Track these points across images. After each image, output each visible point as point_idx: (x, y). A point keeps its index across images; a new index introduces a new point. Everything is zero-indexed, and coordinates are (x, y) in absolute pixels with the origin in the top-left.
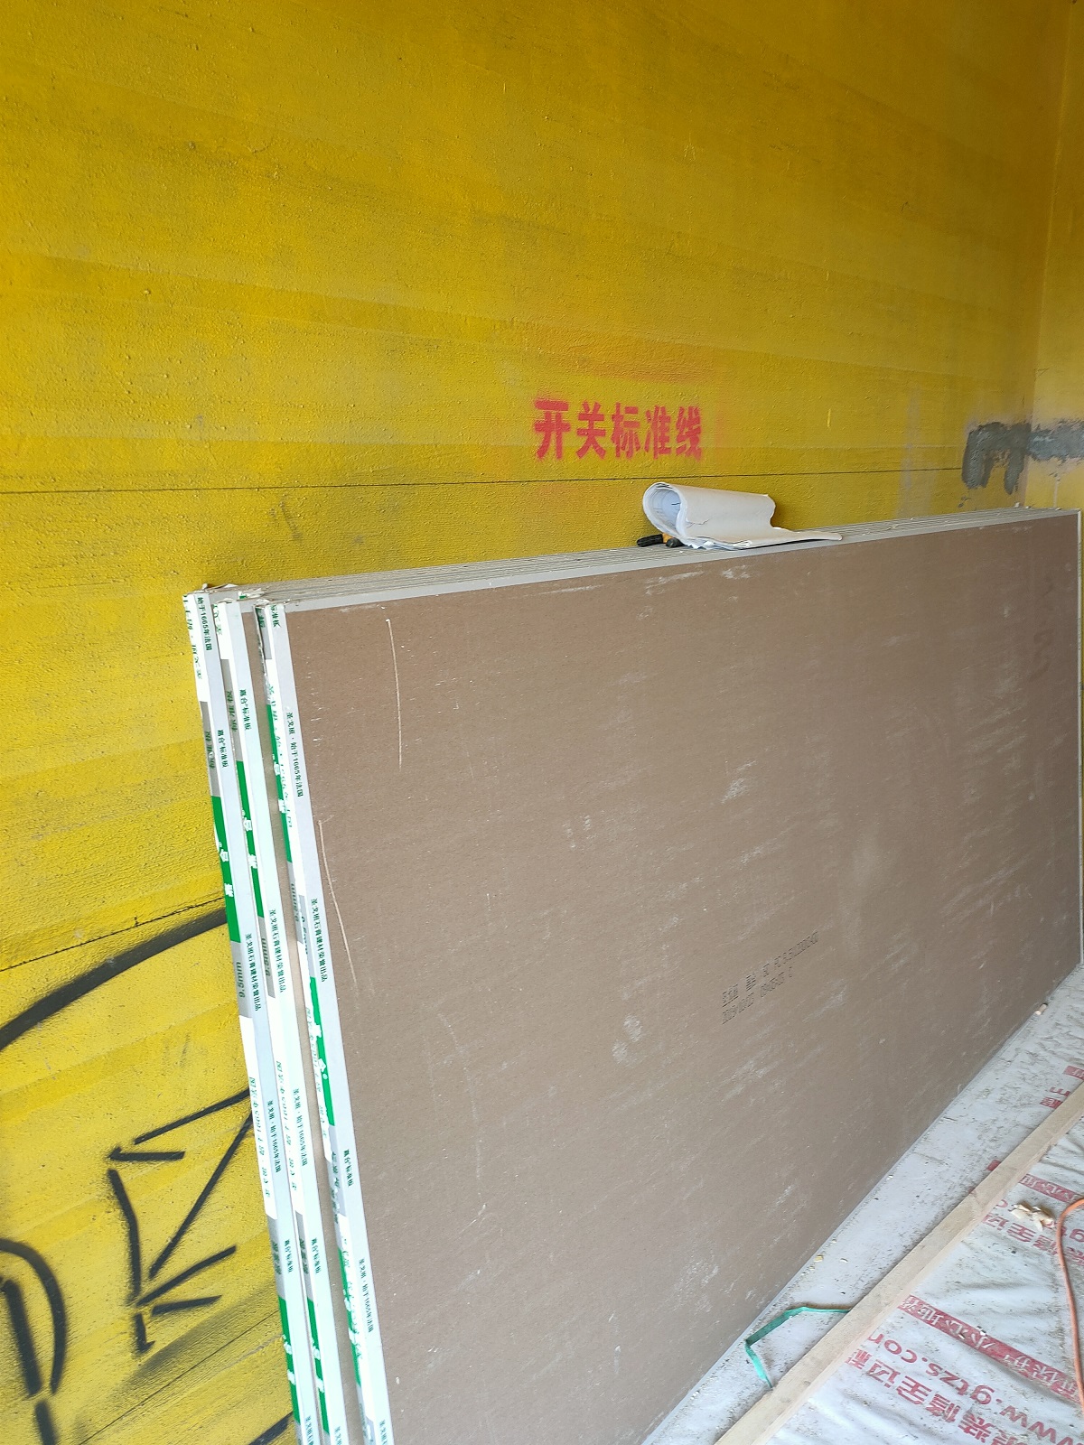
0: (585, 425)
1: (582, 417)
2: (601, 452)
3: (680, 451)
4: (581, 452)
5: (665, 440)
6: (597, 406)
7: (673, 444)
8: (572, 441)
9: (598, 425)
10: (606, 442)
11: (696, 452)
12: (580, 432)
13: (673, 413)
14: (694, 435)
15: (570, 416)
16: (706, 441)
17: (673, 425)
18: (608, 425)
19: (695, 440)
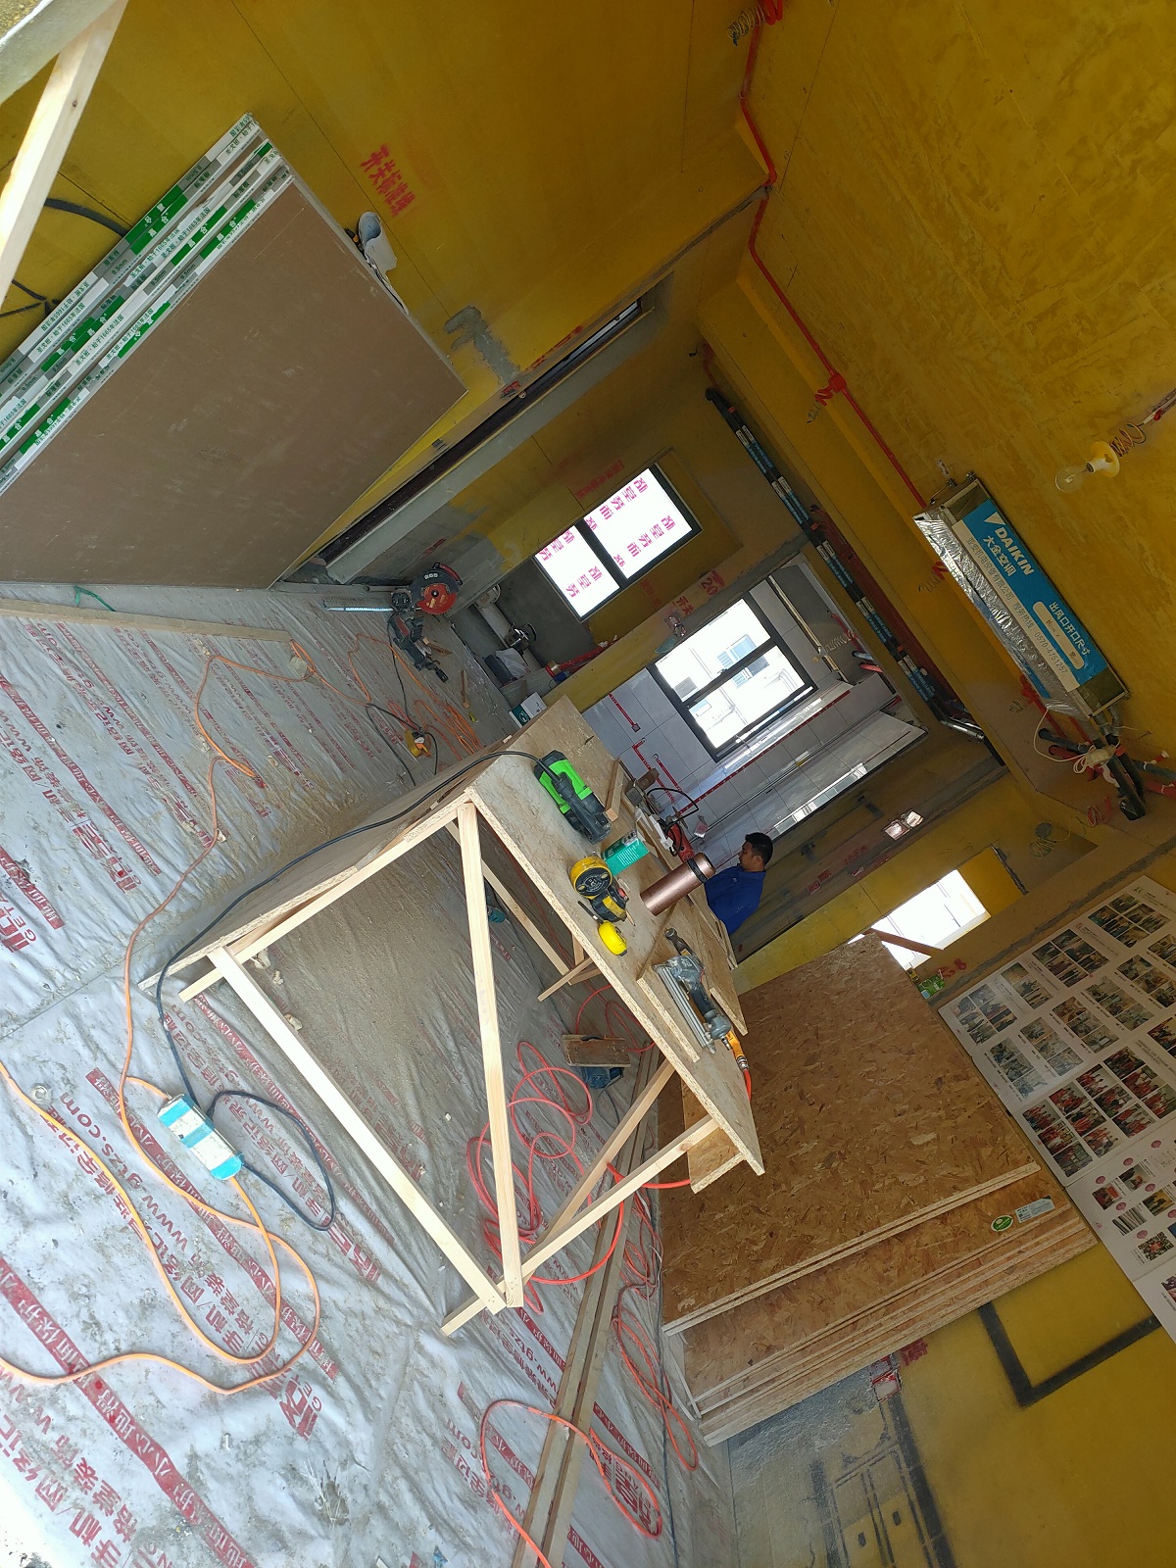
0: (383, 168)
1: (386, 164)
2: (376, 182)
3: (393, 207)
4: (372, 176)
5: (394, 199)
6: (394, 165)
7: (394, 203)
8: (374, 171)
9: (386, 172)
10: (381, 180)
11: (395, 212)
12: (380, 169)
13: (407, 191)
14: (402, 205)
15: (385, 160)
16: (403, 213)
17: (402, 195)
18: (388, 175)
19: (400, 209)
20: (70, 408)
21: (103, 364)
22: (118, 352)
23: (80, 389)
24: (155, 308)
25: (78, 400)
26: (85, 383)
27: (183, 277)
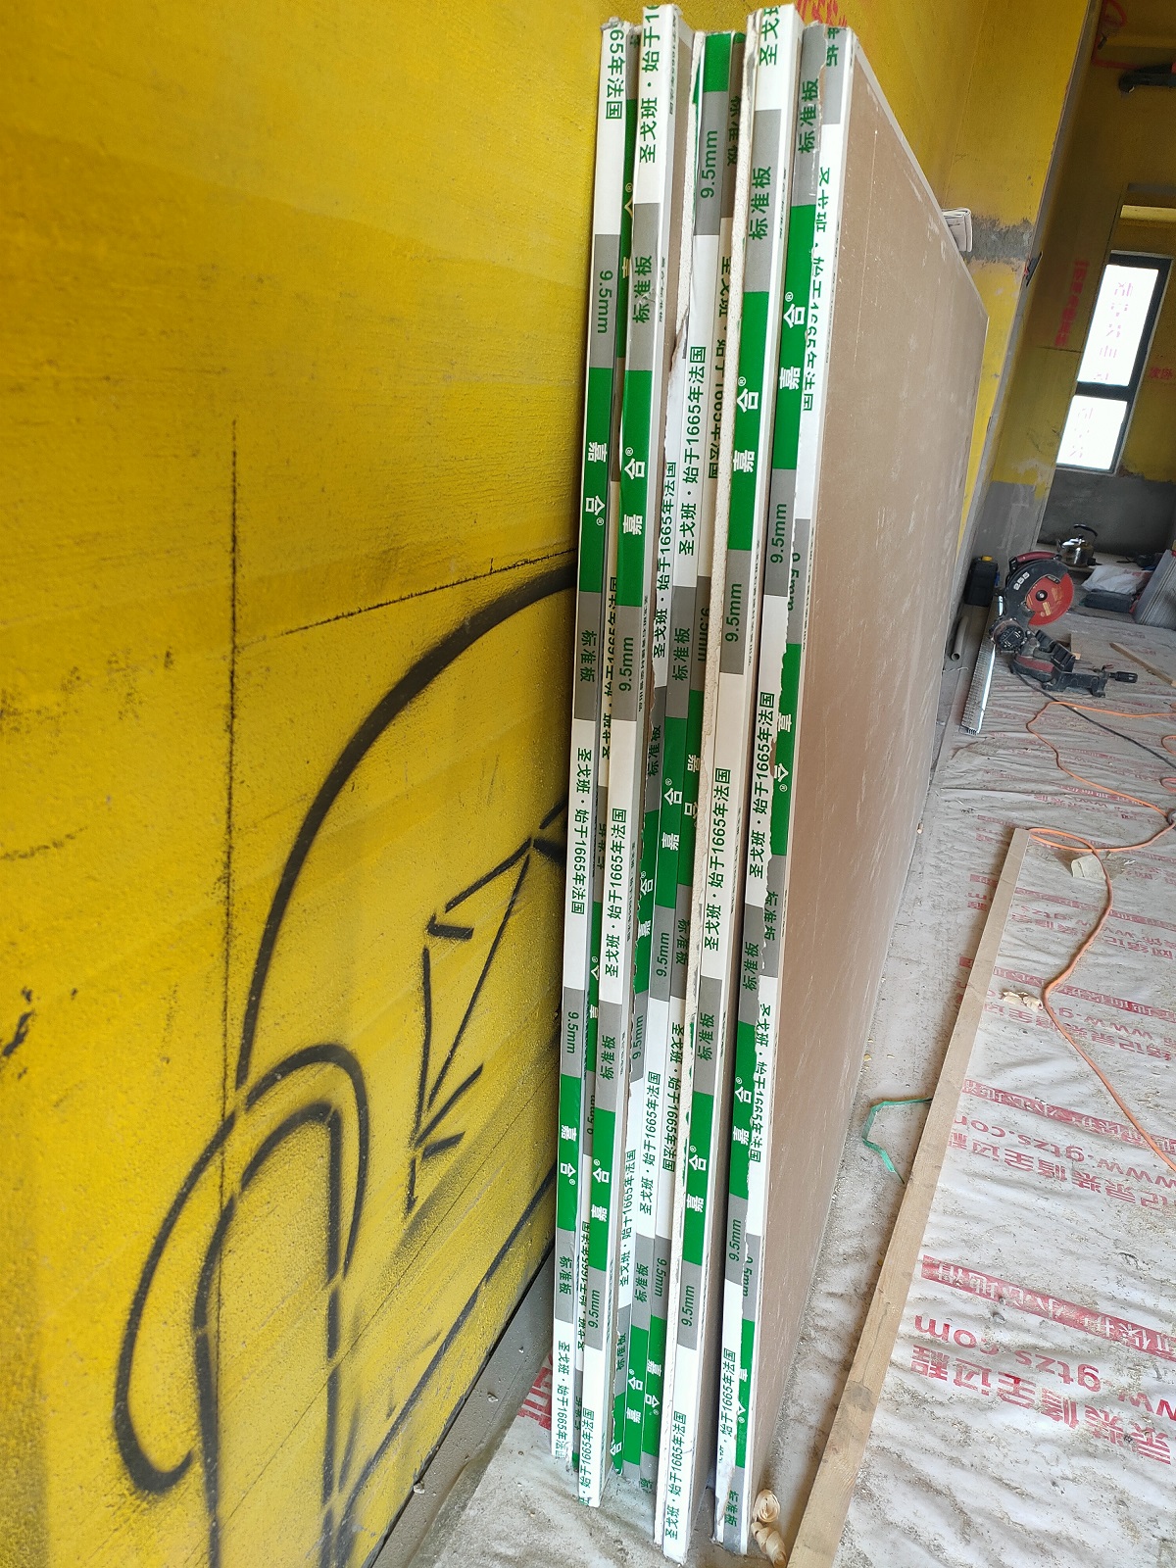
20: (764, 1040)
21: (757, 896)
22: (767, 847)
23: (753, 985)
24: (772, 684)
25: (767, 1011)
26: (753, 966)
27: (778, 558)
